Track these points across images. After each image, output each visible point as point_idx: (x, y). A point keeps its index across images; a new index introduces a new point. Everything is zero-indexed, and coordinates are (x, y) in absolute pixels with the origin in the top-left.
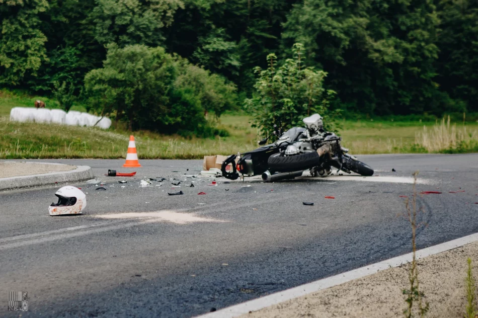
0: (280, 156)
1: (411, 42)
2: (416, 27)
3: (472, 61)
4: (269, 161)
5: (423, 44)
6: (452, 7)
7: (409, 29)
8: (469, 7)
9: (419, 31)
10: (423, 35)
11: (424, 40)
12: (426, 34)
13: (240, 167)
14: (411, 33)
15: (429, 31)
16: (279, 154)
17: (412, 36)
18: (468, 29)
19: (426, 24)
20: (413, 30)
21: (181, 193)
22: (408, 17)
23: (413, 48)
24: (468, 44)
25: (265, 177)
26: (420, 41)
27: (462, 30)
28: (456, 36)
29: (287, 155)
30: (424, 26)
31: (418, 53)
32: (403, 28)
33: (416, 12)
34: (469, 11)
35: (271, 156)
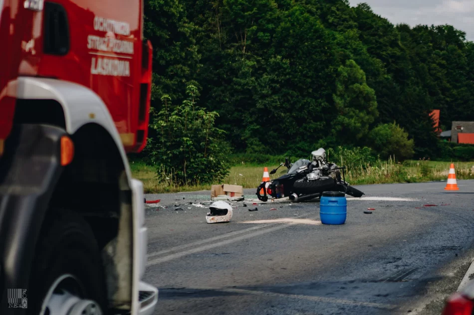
0: (303, 181)
1: (171, 78)
2: (176, 62)
3: (234, 99)
4: (295, 185)
5: (184, 80)
6: (210, 41)
7: (168, 64)
8: (228, 42)
9: (180, 66)
10: (183, 71)
11: (184, 76)
12: (187, 70)
13: (272, 191)
14: (171, 68)
15: (189, 66)
16: (303, 180)
17: (172, 71)
18: (229, 64)
19: (186, 59)
20: (173, 65)
21: (256, 209)
22: (167, 51)
23: (174, 85)
24: (229, 81)
25: (292, 198)
26: (181, 77)
27: (222, 66)
28: (216, 72)
29: (310, 181)
30: (184, 61)
31: (179, 90)
32: (162, 62)
33: (175, 46)
34: (229, 46)
35: (297, 181)
